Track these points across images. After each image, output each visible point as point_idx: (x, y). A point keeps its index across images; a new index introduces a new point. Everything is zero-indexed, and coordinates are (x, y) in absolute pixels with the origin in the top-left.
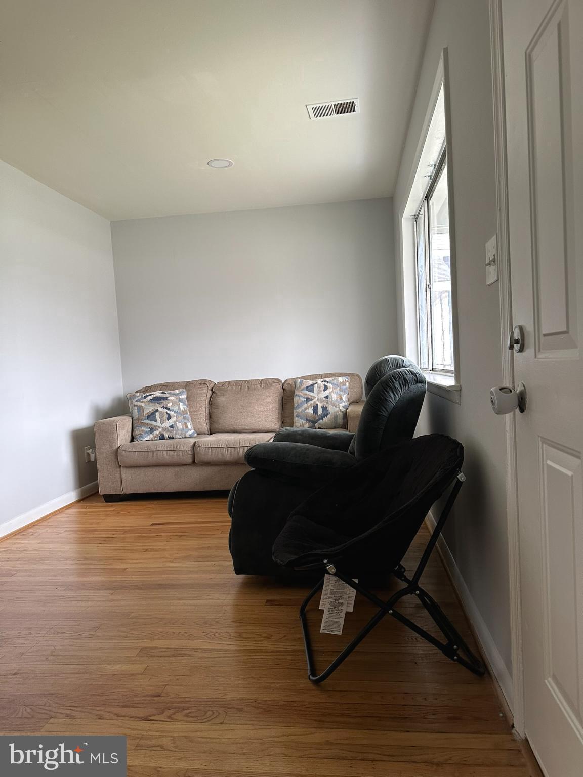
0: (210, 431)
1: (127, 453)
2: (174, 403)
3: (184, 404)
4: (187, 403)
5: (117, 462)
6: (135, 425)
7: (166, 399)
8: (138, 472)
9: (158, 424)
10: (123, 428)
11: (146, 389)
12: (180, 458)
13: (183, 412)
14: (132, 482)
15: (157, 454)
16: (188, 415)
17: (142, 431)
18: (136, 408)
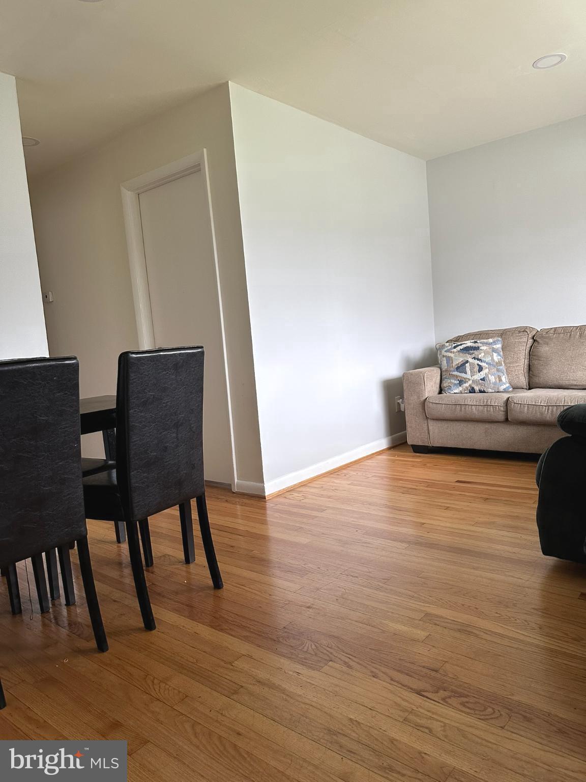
0: (529, 386)
1: (434, 405)
2: (486, 353)
3: (499, 355)
4: (501, 353)
5: (424, 414)
6: (443, 377)
7: (477, 348)
8: (445, 425)
9: (468, 376)
10: (430, 380)
11: (458, 339)
12: (491, 414)
13: (497, 363)
14: (439, 435)
15: (465, 409)
16: (503, 367)
17: (451, 382)
18: (445, 359)
